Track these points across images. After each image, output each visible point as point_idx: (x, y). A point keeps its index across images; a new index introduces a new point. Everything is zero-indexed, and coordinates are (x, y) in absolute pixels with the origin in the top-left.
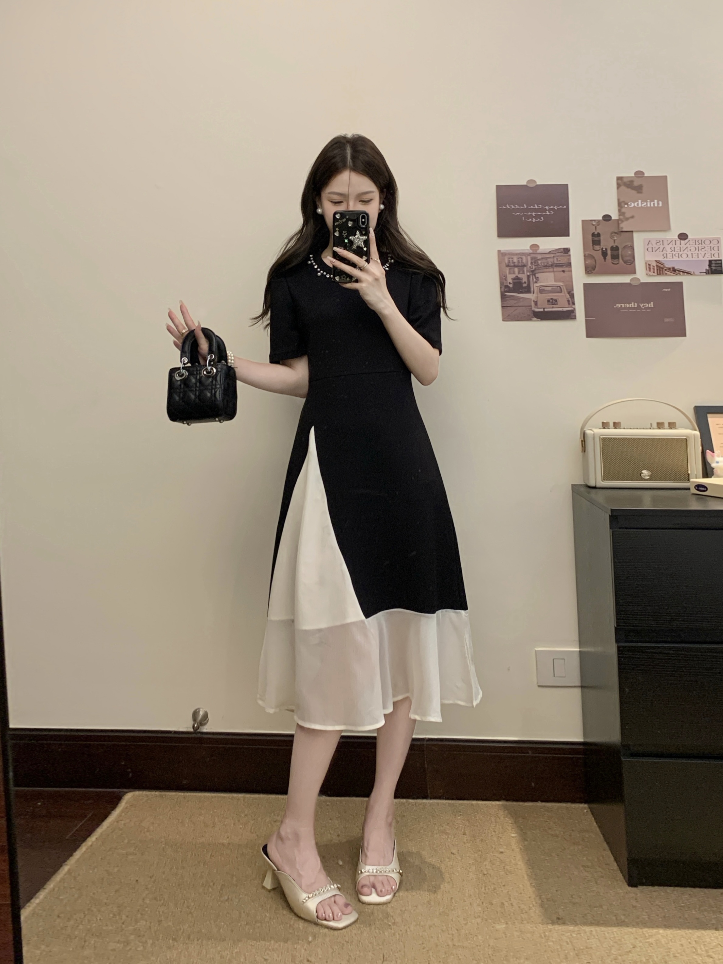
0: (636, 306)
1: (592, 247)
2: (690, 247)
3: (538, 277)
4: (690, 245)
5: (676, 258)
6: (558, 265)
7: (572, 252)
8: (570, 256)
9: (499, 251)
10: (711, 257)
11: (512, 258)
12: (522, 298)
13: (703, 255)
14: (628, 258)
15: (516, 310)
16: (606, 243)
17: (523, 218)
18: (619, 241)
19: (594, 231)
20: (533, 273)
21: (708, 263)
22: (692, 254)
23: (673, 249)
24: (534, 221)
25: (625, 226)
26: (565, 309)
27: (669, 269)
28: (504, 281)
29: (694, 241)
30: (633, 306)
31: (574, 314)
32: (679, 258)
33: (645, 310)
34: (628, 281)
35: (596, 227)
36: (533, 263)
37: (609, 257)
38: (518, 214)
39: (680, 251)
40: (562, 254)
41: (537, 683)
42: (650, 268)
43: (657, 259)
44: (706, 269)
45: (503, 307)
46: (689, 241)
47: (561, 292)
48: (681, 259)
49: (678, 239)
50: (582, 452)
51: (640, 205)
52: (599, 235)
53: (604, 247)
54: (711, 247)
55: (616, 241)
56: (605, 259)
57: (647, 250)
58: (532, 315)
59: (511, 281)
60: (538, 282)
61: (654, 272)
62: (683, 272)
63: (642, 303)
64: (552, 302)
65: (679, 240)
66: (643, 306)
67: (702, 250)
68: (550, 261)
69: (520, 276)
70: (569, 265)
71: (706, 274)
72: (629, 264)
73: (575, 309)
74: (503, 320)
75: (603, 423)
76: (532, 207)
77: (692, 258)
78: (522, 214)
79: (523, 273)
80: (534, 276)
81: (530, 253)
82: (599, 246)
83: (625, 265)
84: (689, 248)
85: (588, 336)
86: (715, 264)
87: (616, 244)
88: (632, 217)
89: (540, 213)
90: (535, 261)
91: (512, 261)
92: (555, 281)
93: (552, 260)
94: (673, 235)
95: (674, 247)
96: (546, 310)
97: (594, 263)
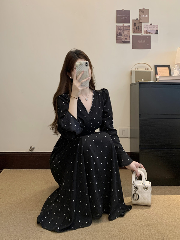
1: (134, 26)
7: (130, 27)
9: (117, 26)
12: (120, 37)
15: (119, 40)
16: (137, 26)
18: (139, 25)
20: (123, 31)
21: (156, 31)
24: (123, 19)
25: (141, 21)
27: (148, 32)
28: (117, 33)
29: (153, 26)
31: (130, 42)
34: (141, 35)
37: (137, 29)
38: (120, 17)
43: (146, 30)
45: (117, 40)
48: (151, 30)
50: (131, 75)
51: (143, 16)
52: (136, 23)
57: (145, 27)
58: (122, 42)
60: (124, 34)
61: (145, 33)
62: (151, 33)
66: (143, 41)
67: (155, 28)
68: (126, 28)
69: (120, 32)
70: (130, 30)
71: (155, 34)
72: (141, 31)
74: (116, 43)
75: (135, 68)
76: (123, 16)
81: (123, 27)
85: (132, 48)
88: (142, 19)
91: (119, 28)
92: (127, 34)
94: (149, 24)
95: (150, 27)
96: (125, 41)
97: (134, 30)
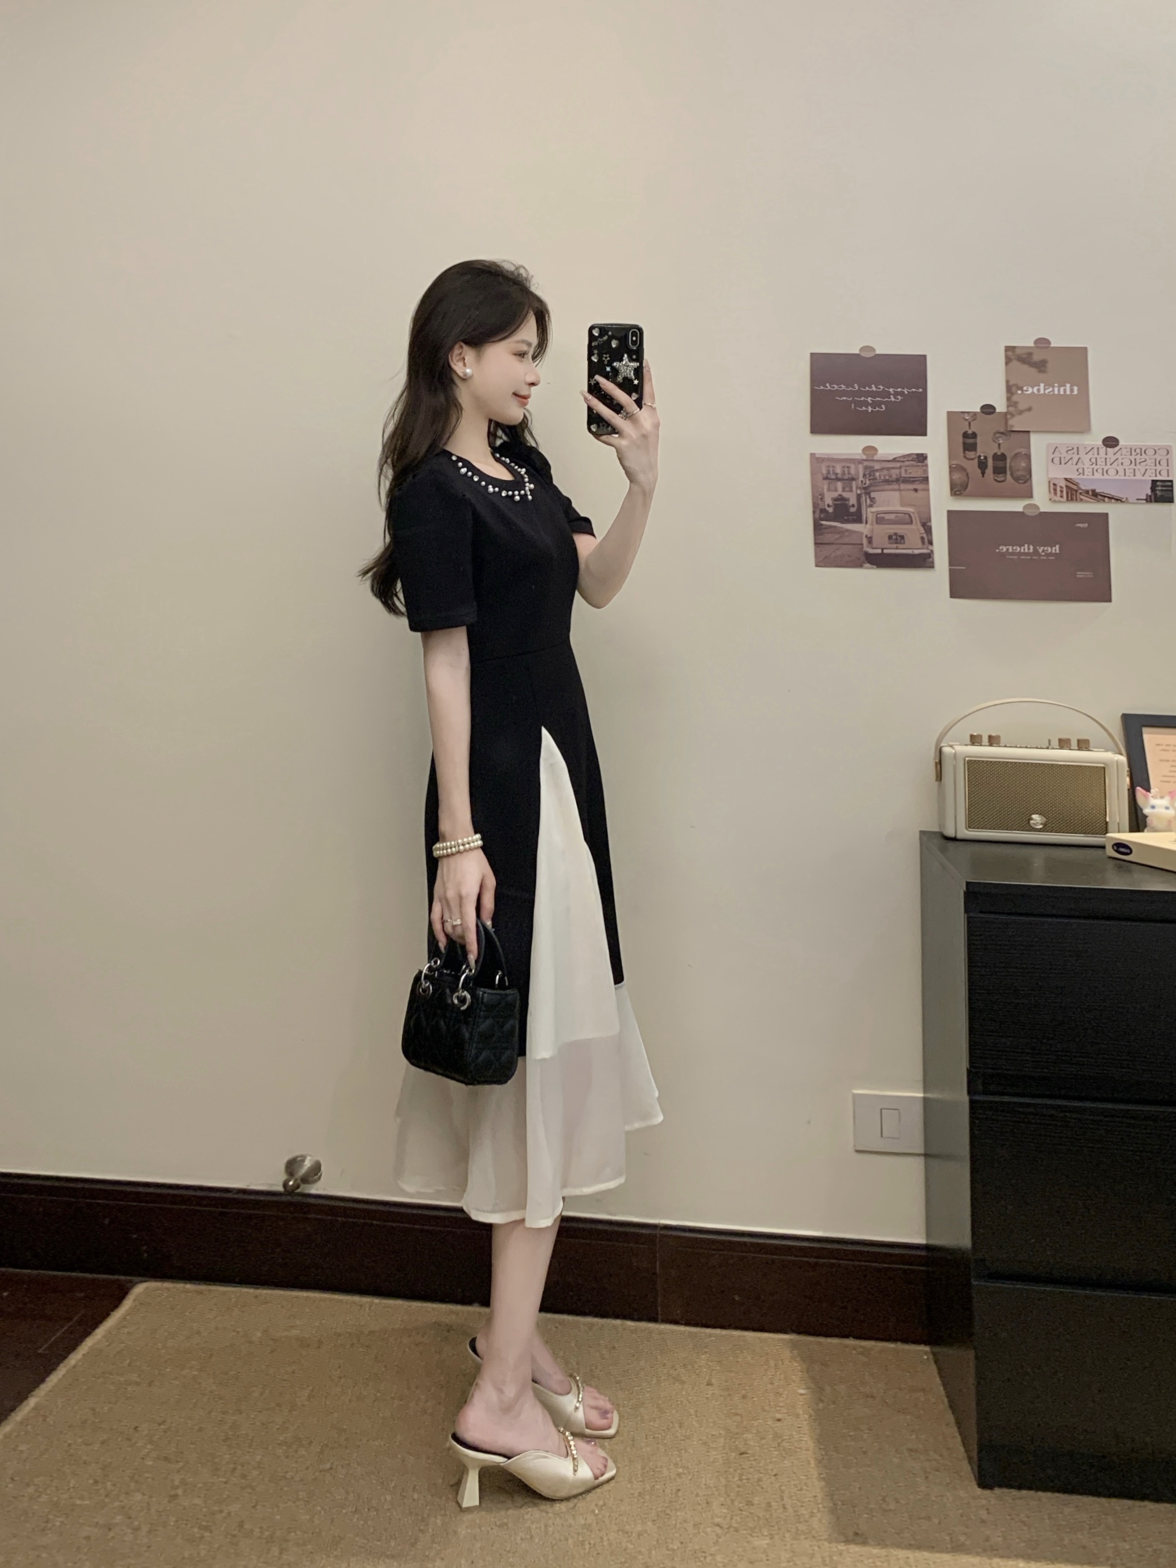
0: (1031, 550)
1: (962, 454)
2: (1122, 459)
3: (874, 498)
4: (1121, 455)
5: (1098, 476)
6: (906, 481)
7: (930, 461)
8: (927, 466)
9: (812, 455)
10: (1156, 476)
11: (833, 467)
12: (847, 530)
13: (1143, 471)
14: (1020, 473)
15: (837, 549)
16: (986, 448)
17: (853, 405)
18: (1007, 446)
19: (967, 429)
20: (867, 491)
21: (1150, 485)
22: (1125, 469)
23: (1093, 460)
24: (870, 411)
25: (1017, 423)
26: (916, 552)
27: (1087, 492)
28: (820, 502)
29: (1129, 450)
30: (1026, 551)
31: (930, 560)
32: (1103, 475)
33: (1045, 558)
34: (1021, 510)
35: (970, 424)
36: (868, 476)
37: (989, 470)
38: (845, 398)
39: (1106, 465)
40: (914, 463)
41: (855, 1146)
42: (1055, 490)
43: (1068, 477)
44: (1147, 495)
45: (817, 544)
46: (1121, 449)
47: (911, 523)
48: (1106, 476)
49: (1103, 446)
50: (937, 780)
51: (1042, 392)
52: (974, 435)
53: (982, 455)
54: (1156, 460)
55: (1002, 446)
56: (983, 473)
57: (1052, 461)
58: (863, 558)
59: (831, 503)
60: (874, 505)
61: (1062, 497)
62: (1109, 498)
63: (1043, 546)
64: (897, 539)
65: (1105, 448)
66: (1043, 551)
67: (1141, 464)
68: (895, 473)
69: (845, 495)
70: (926, 480)
71: (1147, 502)
72: (1023, 482)
73: (932, 551)
74: (817, 566)
75: (972, 736)
76: (867, 388)
77: (1125, 475)
78: (851, 399)
79: (851, 491)
80: (868, 497)
81: (863, 460)
82: (974, 453)
83: (1016, 483)
84: (1120, 461)
85: (953, 595)
86: (1162, 486)
87: (1002, 450)
88: (1029, 409)
89: (879, 399)
90: (870, 472)
91: (833, 470)
92: (902, 506)
93: (897, 471)
94: (1095, 439)
95: (1096, 459)
96: (885, 551)
97: (965, 478)
